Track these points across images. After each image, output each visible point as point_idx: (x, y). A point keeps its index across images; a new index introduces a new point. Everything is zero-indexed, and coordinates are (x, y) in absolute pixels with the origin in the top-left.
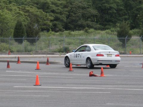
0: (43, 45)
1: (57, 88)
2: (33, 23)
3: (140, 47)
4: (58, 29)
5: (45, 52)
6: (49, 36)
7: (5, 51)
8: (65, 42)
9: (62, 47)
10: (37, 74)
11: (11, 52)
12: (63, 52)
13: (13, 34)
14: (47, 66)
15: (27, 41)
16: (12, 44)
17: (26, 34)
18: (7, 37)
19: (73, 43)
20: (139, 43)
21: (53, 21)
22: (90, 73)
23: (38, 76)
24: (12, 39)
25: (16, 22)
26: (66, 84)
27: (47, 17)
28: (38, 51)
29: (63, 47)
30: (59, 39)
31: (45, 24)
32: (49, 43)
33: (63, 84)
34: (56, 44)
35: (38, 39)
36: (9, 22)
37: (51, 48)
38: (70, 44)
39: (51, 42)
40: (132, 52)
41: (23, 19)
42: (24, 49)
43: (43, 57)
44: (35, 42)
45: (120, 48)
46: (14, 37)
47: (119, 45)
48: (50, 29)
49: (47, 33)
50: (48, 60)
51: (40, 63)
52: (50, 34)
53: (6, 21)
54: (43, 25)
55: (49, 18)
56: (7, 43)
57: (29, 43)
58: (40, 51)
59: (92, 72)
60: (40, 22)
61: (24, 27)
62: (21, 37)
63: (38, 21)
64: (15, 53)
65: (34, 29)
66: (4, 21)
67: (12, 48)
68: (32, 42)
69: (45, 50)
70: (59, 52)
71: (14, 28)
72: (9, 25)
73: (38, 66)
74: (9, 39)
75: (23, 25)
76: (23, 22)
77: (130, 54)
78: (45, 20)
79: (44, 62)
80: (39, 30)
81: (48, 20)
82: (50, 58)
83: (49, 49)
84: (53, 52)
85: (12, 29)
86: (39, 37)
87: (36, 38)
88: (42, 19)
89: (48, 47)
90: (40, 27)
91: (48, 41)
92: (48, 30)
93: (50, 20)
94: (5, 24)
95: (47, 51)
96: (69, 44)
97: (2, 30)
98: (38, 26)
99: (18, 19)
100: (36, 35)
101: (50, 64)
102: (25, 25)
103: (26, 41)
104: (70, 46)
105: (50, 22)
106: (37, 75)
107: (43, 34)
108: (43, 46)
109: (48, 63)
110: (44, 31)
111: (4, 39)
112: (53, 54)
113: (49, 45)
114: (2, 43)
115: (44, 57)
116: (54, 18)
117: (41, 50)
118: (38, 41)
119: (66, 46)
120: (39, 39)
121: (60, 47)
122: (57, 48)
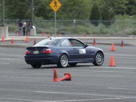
1: (131, 69)
2: (108, 7)
4: (132, 13)
6: (124, 19)
7: (81, 33)
10: (112, 55)
11: (87, 34)
13: (89, 17)
14: (122, 47)
15: (103, 24)
16: (88, 27)
17: (101, 17)
18: (84, 20)
21: (128, 5)
23: (113, 57)
24: (88, 22)
25: (92, 6)
27: (122, 1)
28: (113, 33)
30: (133, 22)
31: (120, 8)
32: (123, 26)
34: (130, 27)
35: (113, 22)
36: (86, 6)
37: (125, 31)
39: (125, 25)
41: (99, 2)
42: (99, 31)
44: (110, 25)
46: (90, 20)
48: (125, 13)
49: (122, 16)
50: (122, 42)
52: (125, 17)
53: (82, 5)
54: (118, 9)
55: (123, 2)
56: (83, 25)
57: (104, 25)
60: (115, 5)
61: (100, 10)
62: (97, 20)
63: (113, 5)
64: (91, 35)
65: (110, 12)
66: (81, 4)
67: (88, 30)
68: (108, 24)
70: (133, 35)
71: (90, 11)
72: (85, 8)
73: (113, 48)
74: (85, 22)
75: (99, 8)
76: (99, 6)
78: (120, 4)
79: (119, 44)
80: (114, 13)
81: (123, 4)
82: (125, 40)
83: (123, 31)
85: (89, 12)
86: (114, 20)
87: (112, 21)
88: (117, 2)
89: (123, 30)
90: (115, 10)
91: (122, 24)
92: (123, 14)
93: (125, 3)
94: (82, 7)
95: (121, 33)
97: (79, 13)
98: (113, 10)
99: (94, 3)
100: (111, 18)
101: (124, 46)
102: (101, 9)
103: (101, 23)
105: (125, 6)
107: (118, 17)
108: (117, 29)
109: (122, 45)
110: (119, 14)
111: (80, 22)
112: (127, 36)
113: (123, 28)
114: (79, 25)
115: (118, 39)
116: (129, 2)
117: (116, 32)
118: (113, 24)
120: (115, 22)
121: (134, 29)
122: (131, 31)
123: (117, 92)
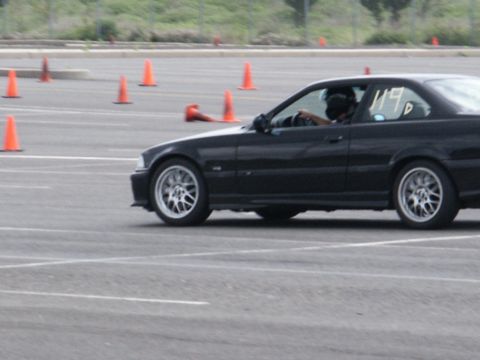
0: (26, 14)
3: (353, 24)
5: (36, 38)
8: (101, 6)
9: (91, 22)
10: (10, 112)
12: (94, 39)
14: (44, 85)
19: (129, 10)
20: (349, 10)
22: (188, 108)
23: (15, 121)
26: (107, 146)
28: (11, 35)
29: (96, 23)
32: (48, 8)
33: (96, 147)
34: (71, 13)
37: (55, 26)
38: (117, 11)
39: (53, 6)
40: (328, 37)
43: (28, 57)
45: (287, 26)
47: (282, 17)
50: (45, 67)
51: (21, 75)
58: (17, 36)
59: (195, 107)
69: (35, 32)
70: (83, 39)
73: (11, 86)
77: (322, 46)
79: (33, 73)
82: (55, 59)
83: (46, 27)
84: (62, 40)
89: (46, 23)
95: (40, 35)
96: (116, 13)
101: (51, 80)
104: (119, 20)
106: (10, 115)
108: (26, 18)
109: (44, 75)
112: (62, 46)
113: (47, 17)
115: (31, 56)
117: (20, 32)
119: (106, 18)
121: (85, 21)
122: (76, 26)
123: (28, 241)
